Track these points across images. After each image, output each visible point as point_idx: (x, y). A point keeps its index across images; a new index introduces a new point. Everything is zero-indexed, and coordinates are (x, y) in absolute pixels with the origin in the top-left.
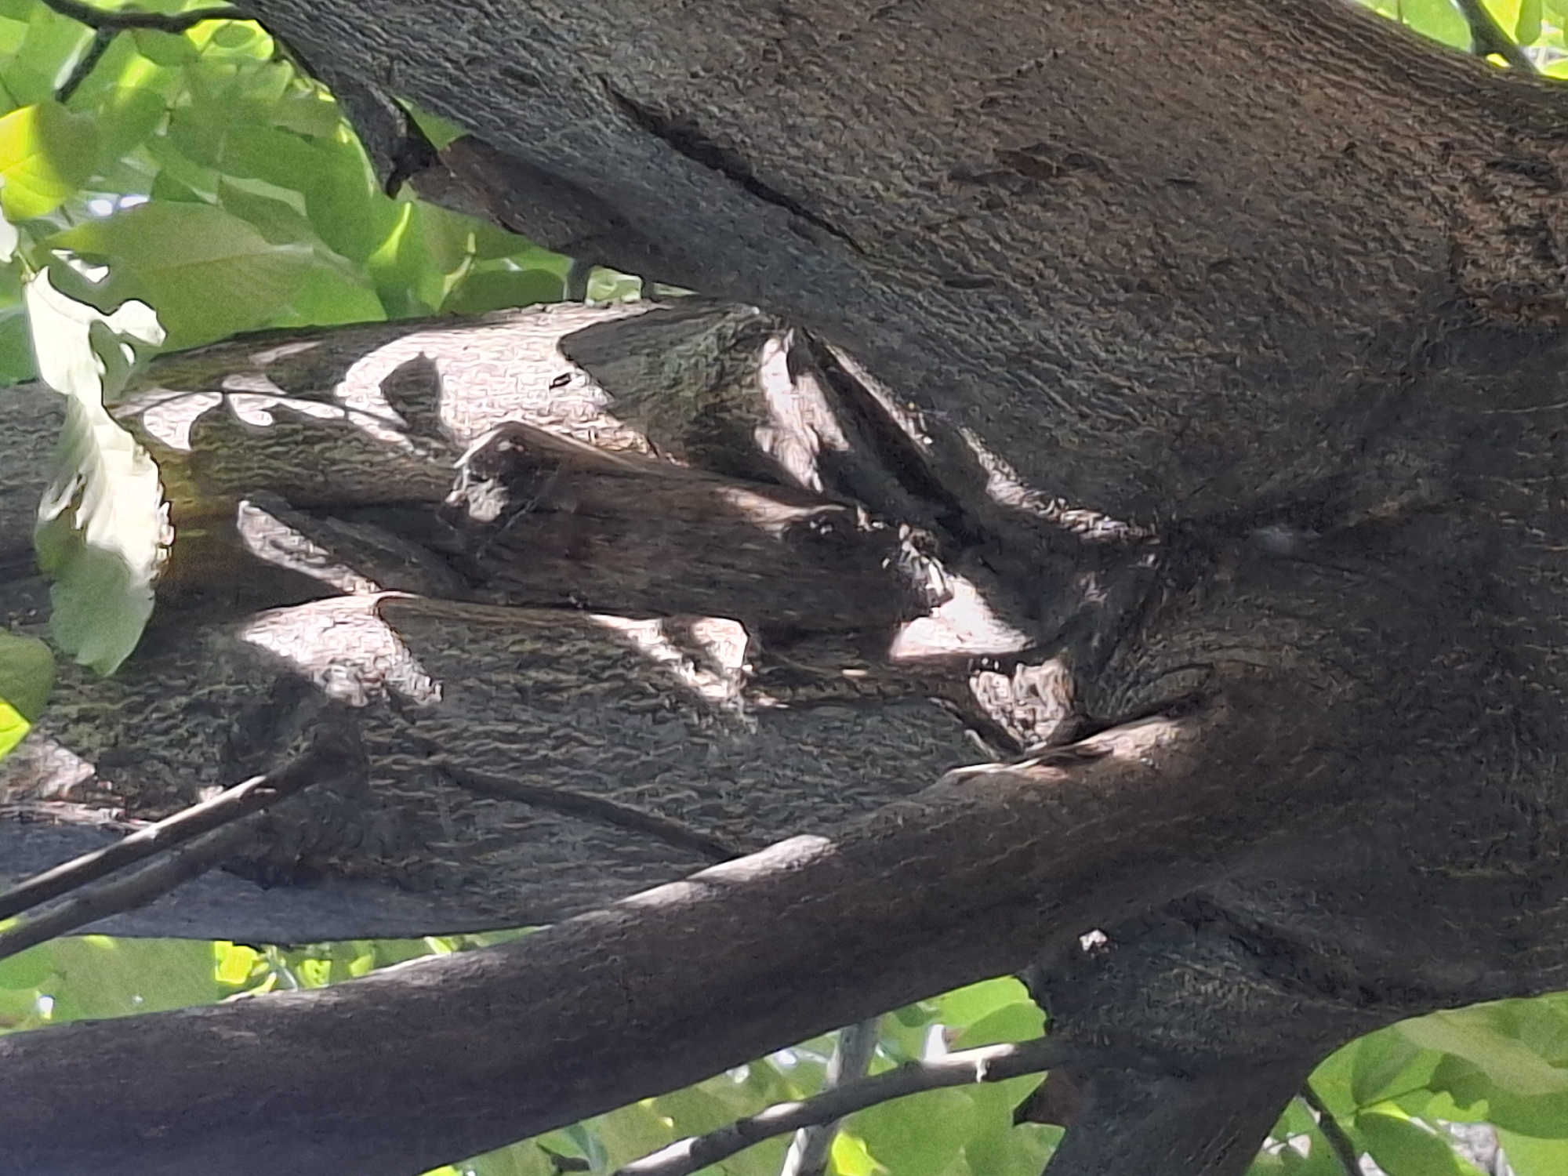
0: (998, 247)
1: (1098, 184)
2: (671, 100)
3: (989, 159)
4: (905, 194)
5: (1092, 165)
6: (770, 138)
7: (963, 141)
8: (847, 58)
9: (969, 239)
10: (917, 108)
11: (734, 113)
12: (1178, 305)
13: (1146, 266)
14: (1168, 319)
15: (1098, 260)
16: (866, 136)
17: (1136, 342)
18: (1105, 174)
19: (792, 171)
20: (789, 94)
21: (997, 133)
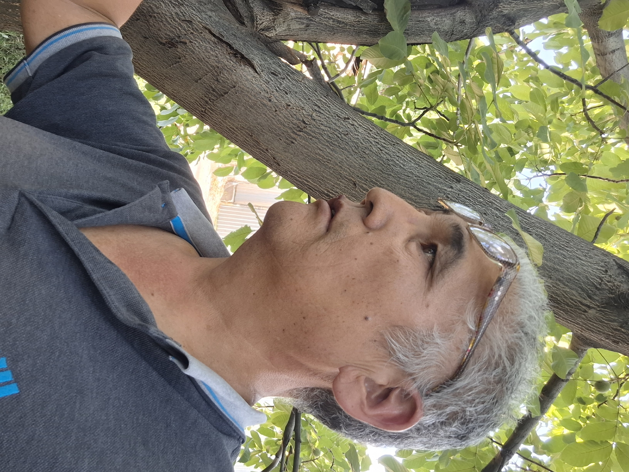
0: (179, 28)
1: (160, 39)
2: (241, 66)
3: (179, 46)
4: (196, 41)
5: (161, 43)
6: (221, 55)
7: (184, 51)
8: (206, 70)
9: (185, 30)
10: (193, 58)
11: (228, 61)
12: (145, 12)
13: (151, 21)
14: (147, 9)
15: (160, 23)
16: (202, 53)
17: (154, 5)
18: (159, 41)
19: (218, 49)
20: (217, 64)
21: (178, 52)
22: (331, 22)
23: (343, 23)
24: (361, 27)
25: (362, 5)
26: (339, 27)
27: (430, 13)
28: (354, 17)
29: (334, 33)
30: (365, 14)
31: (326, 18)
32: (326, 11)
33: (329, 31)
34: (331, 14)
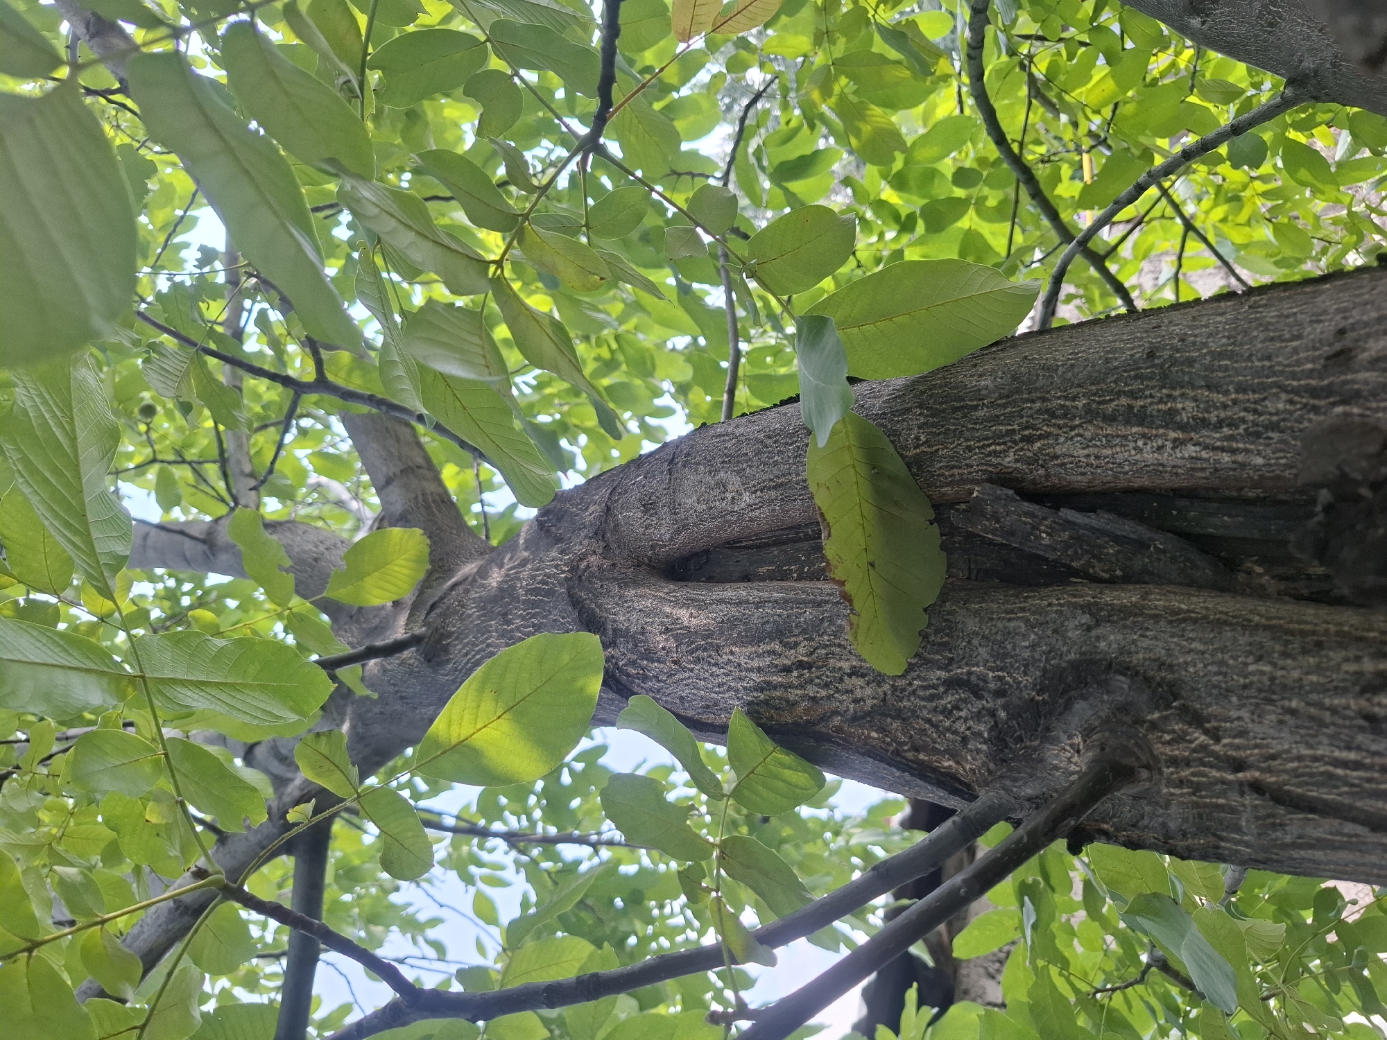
22: (1187, 409)
23: (1111, 419)
24: (1010, 418)
25: (1026, 514)
26: (1132, 395)
27: (752, 520)
28: (1056, 457)
29: (1151, 355)
30: (1003, 479)
31: (1220, 424)
32: (1226, 458)
33: (1191, 362)
34: (1191, 450)
